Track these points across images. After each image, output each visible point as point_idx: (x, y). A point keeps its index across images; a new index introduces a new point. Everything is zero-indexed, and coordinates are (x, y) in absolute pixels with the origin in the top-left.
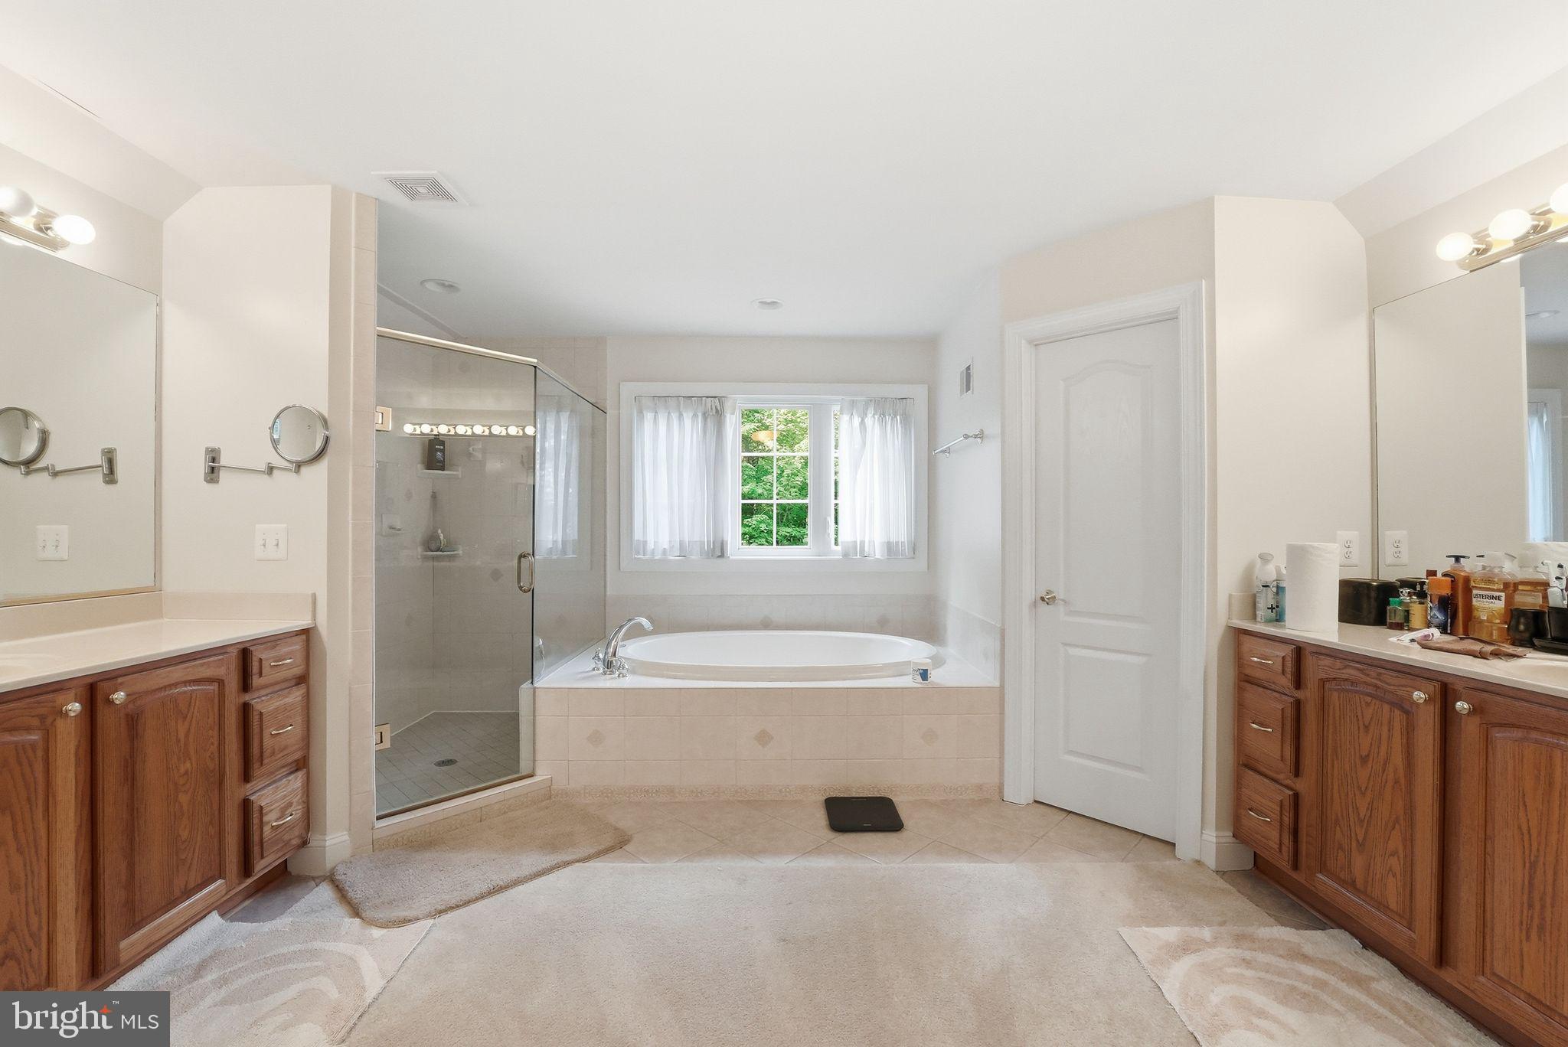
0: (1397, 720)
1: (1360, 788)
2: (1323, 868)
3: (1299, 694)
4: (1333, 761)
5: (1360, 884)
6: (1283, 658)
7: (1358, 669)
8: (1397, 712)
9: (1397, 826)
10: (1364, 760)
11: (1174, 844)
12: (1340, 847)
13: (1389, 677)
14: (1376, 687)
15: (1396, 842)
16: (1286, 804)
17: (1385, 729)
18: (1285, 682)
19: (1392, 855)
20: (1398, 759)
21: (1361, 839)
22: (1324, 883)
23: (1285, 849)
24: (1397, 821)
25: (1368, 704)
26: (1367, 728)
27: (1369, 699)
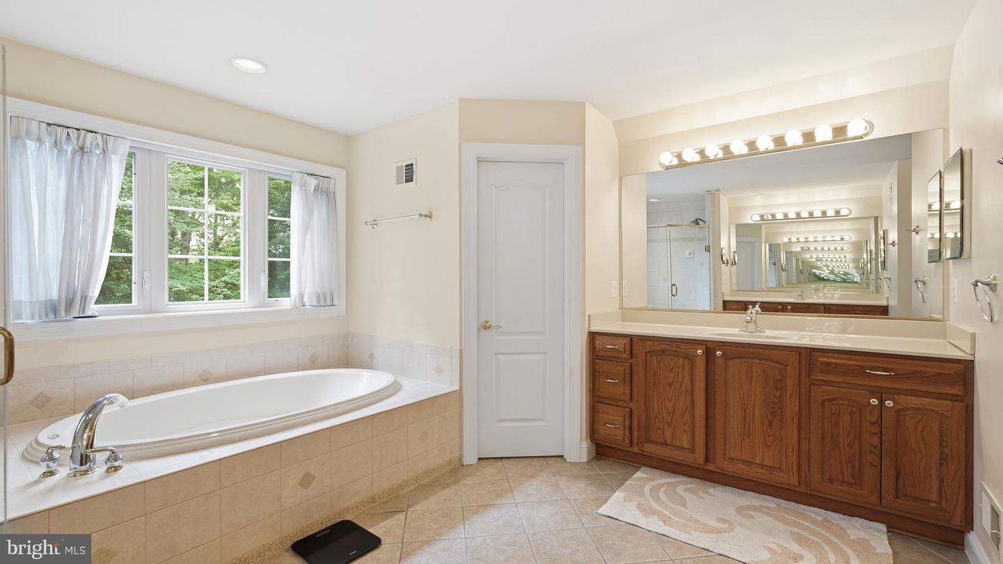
0: (686, 366)
1: (668, 398)
2: (649, 440)
3: (632, 361)
4: (653, 389)
5: (669, 442)
6: (625, 344)
7: (666, 344)
8: (687, 361)
9: (687, 411)
10: (670, 385)
11: (562, 456)
12: (658, 428)
13: (682, 346)
14: (676, 351)
15: (687, 417)
16: (627, 415)
17: (681, 370)
18: (626, 356)
19: (685, 424)
20: (687, 382)
21: (669, 421)
22: (650, 448)
23: (626, 438)
24: (687, 408)
25: (672, 360)
26: (671, 370)
27: (672, 357)
